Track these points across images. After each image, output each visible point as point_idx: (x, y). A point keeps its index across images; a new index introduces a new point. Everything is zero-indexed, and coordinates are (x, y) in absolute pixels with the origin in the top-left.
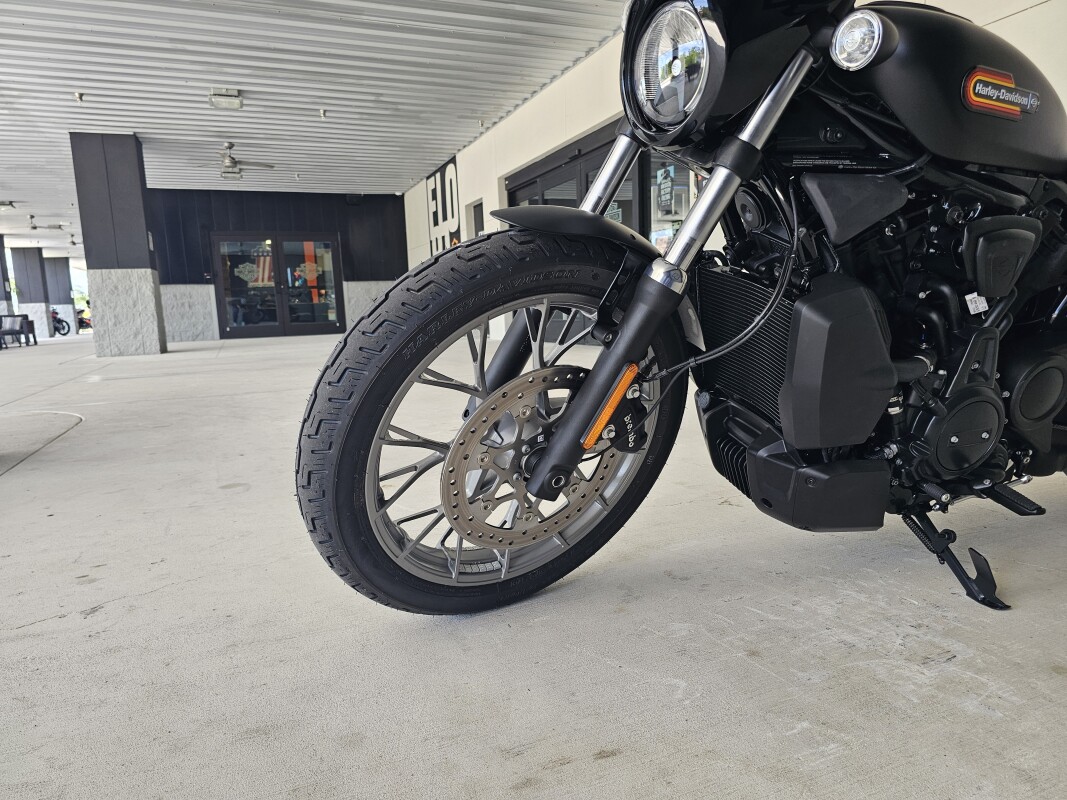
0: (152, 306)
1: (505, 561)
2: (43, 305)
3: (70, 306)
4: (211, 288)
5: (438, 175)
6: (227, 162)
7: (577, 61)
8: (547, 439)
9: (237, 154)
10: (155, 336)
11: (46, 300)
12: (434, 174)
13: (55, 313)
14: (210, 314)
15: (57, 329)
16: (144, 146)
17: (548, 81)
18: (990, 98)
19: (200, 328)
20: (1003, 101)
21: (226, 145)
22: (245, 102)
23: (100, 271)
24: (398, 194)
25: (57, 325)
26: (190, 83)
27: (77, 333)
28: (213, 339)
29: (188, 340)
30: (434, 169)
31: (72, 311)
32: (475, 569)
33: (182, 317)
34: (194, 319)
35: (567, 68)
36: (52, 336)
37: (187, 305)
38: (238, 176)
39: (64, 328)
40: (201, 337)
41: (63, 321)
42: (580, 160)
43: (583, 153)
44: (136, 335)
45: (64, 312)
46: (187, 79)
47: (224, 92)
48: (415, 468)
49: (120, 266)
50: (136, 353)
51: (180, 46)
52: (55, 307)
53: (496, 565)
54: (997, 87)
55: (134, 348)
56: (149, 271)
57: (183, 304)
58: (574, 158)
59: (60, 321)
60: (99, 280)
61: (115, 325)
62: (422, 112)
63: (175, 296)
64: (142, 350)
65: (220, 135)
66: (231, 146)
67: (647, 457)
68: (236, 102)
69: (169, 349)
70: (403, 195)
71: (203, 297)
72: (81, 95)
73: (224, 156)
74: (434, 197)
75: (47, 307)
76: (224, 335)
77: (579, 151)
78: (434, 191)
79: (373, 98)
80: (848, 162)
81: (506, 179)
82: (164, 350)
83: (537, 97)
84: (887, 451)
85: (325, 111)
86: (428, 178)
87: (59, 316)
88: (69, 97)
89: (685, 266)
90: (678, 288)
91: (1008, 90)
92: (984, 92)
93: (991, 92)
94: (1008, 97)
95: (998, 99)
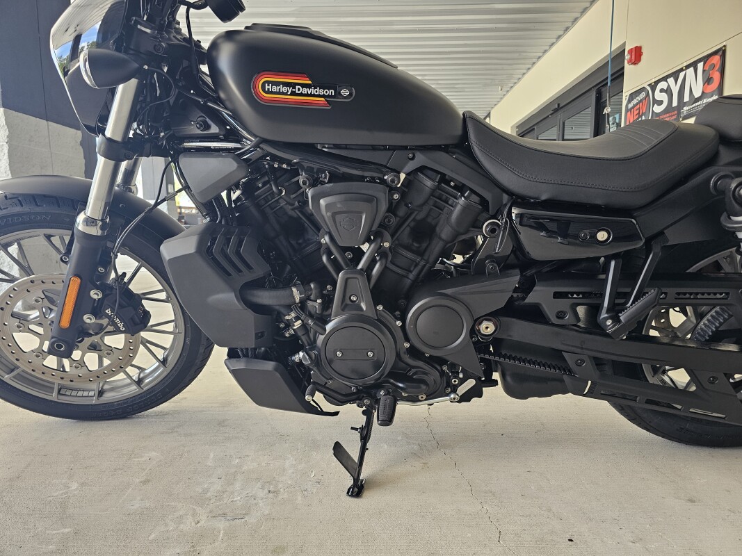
7: (559, 37)
18: (283, 93)
20: (301, 95)
35: (553, 44)
42: (560, 112)
43: (561, 106)
53: (91, 393)
58: (556, 111)
77: (559, 105)
81: (517, 127)
83: (536, 66)
89: (98, 216)
90: (95, 231)
91: (304, 86)
92: (275, 89)
93: (284, 89)
94: (305, 91)
95: (293, 93)
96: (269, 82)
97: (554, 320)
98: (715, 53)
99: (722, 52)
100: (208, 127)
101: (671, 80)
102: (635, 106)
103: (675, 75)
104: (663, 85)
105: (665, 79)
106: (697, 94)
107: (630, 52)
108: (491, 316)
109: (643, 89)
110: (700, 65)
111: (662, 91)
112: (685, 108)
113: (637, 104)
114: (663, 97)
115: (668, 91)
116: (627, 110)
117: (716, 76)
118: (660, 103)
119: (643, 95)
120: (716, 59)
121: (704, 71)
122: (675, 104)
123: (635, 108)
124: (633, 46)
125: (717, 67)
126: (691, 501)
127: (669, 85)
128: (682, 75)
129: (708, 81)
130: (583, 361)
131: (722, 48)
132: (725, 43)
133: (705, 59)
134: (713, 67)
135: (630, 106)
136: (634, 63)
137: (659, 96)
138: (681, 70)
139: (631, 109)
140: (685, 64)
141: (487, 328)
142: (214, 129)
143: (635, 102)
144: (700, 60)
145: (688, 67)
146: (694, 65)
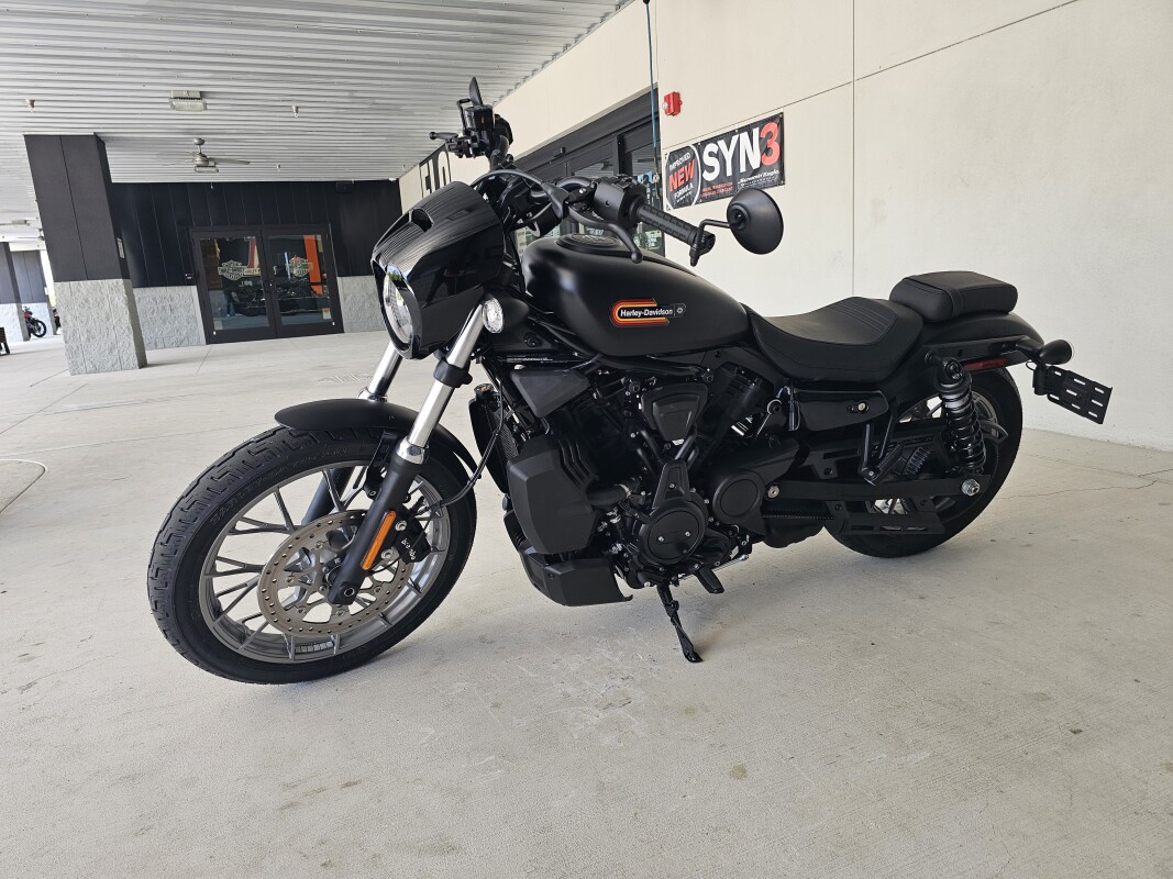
0: (126, 318)
1: (337, 641)
2: (14, 305)
3: (45, 305)
4: (194, 289)
5: (431, 162)
6: (198, 160)
8: (342, 560)
9: (207, 149)
10: (133, 350)
11: (18, 300)
12: (426, 161)
13: (28, 313)
14: (194, 317)
15: (31, 331)
16: (107, 144)
17: (550, 58)
18: (636, 317)
19: (184, 333)
20: (649, 316)
21: (196, 141)
22: (208, 101)
23: (67, 283)
24: (391, 179)
25: (31, 327)
26: (147, 87)
27: (55, 334)
28: (199, 344)
29: (171, 346)
30: (427, 155)
31: (47, 310)
32: (310, 649)
33: (164, 322)
34: (176, 324)
36: (27, 339)
37: (168, 308)
38: (214, 169)
39: (39, 329)
40: (186, 342)
41: (38, 321)
42: (566, 159)
43: (567, 151)
44: (111, 351)
45: (39, 311)
46: (144, 84)
47: (185, 95)
48: (246, 585)
49: (89, 278)
50: (113, 369)
51: (132, 55)
52: (28, 306)
53: (329, 644)
54: (642, 309)
55: (110, 364)
56: (121, 281)
57: (164, 308)
58: (559, 157)
59: (35, 322)
60: (67, 293)
61: (88, 339)
62: (402, 105)
63: (154, 299)
64: (119, 366)
65: (189, 132)
66: (202, 142)
67: (447, 556)
68: (199, 104)
69: (149, 361)
70: (397, 181)
71: (185, 299)
72: (32, 102)
73: (194, 154)
74: (429, 187)
75: (19, 308)
76: (211, 339)
77: (564, 149)
78: (428, 179)
79: (347, 94)
80: (546, 359)
82: (143, 364)
84: (614, 548)
85: (297, 108)
86: (421, 164)
87: (33, 316)
88: (21, 104)
89: (422, 444)
90: (418, 459)
91: (650, 309)
92: (629, 314)
93: (635, 313)
94: (651, 313)
95: (643, 316)
96: (623, 309)
97: (822, 476)
98: (771, 119)
99: (779, 119)
100: (540, 343)
101: (722, 143)
102: (678, 168)
103: (727, 137)
104: (711, 147)
105: (714, 140)
106: (755, 165)
107: (667, 98)
108: (777, 482)
109: (687, 149)
110: (756, 131)
111: (711, 154)
112: (742, 181)
113: (680, 167)
114: (713, 162)
115: (718, 155)
116: (668, 173)
117: (775, 147)
118: (711, 169)
119: (687, 156)
120: (773, 127)
121: (760, 139)
122: (729, 173)
123: (680, 171)
124: (669, 92)
125: (776, 136)
126: (921, 598)
127: (719, 149)
128: (735, 138)
129: (766, 151)
130: (839, 506)
131: (777, 115)
132: (781, 110)
133: (761, 124)
134: (770, 135)
135: (672, 167)
136: (673, 114)
137: (709, 161)
138: (733, 133)
139: (674, 171)
140: (737, 127)
141: (774, 492)
142: (547, 345)
143: (678, 163)
144: (755, 125)
145: (741, 130)
146: (748, 129)
